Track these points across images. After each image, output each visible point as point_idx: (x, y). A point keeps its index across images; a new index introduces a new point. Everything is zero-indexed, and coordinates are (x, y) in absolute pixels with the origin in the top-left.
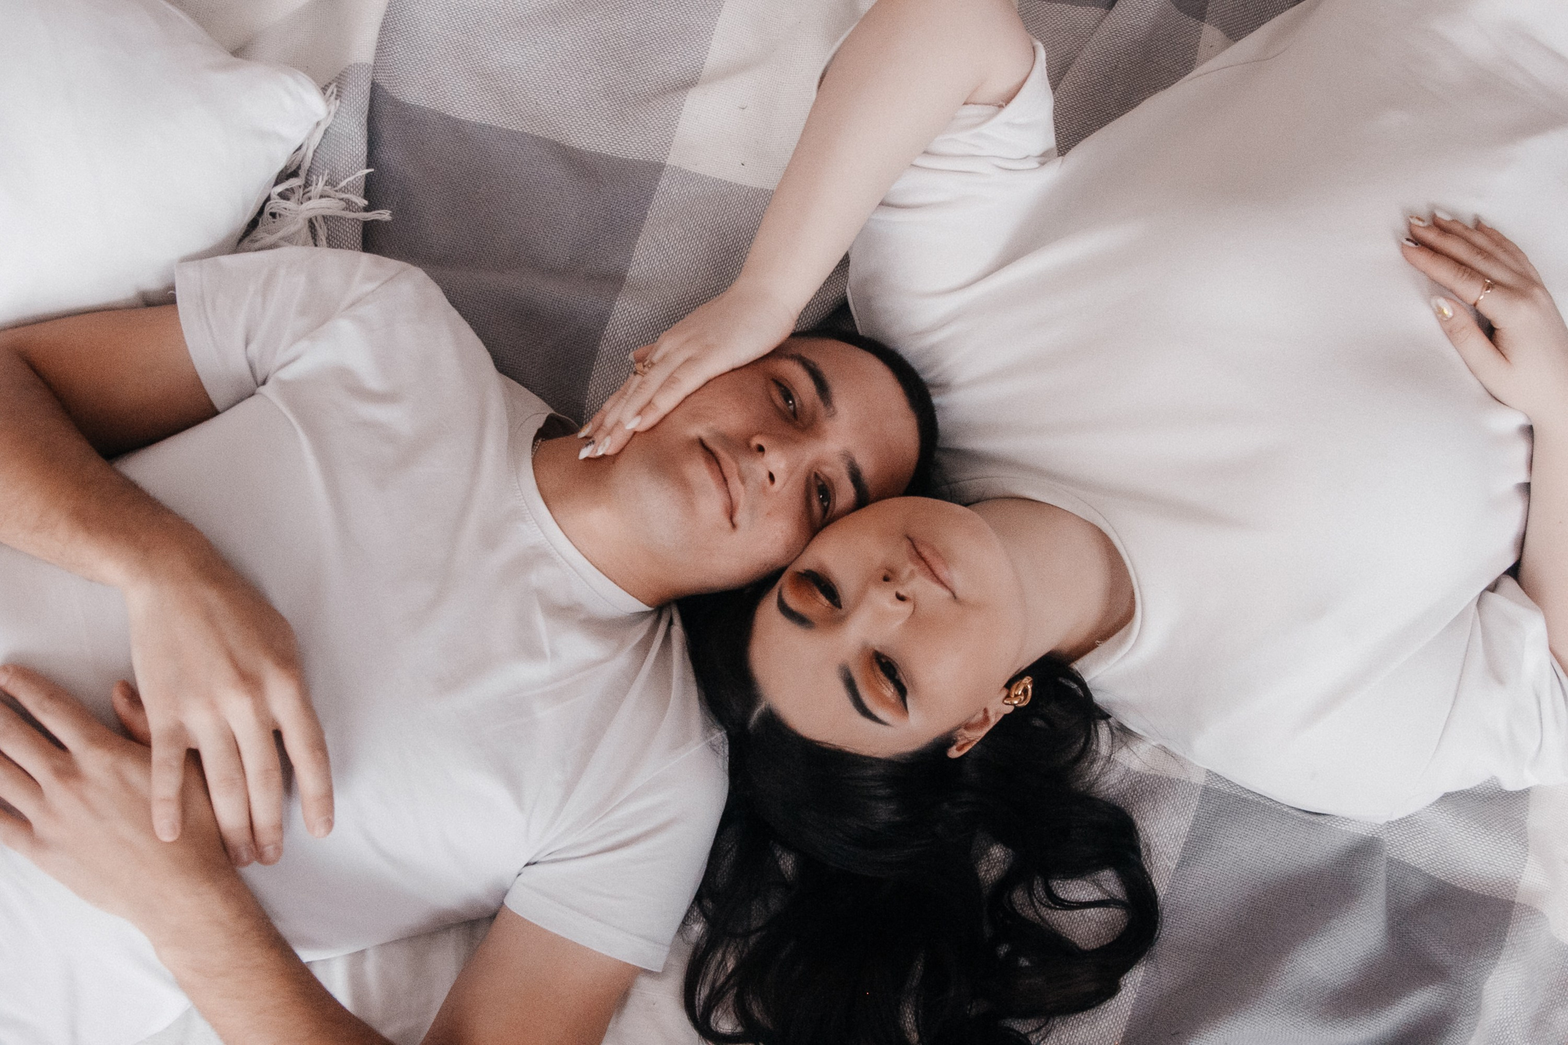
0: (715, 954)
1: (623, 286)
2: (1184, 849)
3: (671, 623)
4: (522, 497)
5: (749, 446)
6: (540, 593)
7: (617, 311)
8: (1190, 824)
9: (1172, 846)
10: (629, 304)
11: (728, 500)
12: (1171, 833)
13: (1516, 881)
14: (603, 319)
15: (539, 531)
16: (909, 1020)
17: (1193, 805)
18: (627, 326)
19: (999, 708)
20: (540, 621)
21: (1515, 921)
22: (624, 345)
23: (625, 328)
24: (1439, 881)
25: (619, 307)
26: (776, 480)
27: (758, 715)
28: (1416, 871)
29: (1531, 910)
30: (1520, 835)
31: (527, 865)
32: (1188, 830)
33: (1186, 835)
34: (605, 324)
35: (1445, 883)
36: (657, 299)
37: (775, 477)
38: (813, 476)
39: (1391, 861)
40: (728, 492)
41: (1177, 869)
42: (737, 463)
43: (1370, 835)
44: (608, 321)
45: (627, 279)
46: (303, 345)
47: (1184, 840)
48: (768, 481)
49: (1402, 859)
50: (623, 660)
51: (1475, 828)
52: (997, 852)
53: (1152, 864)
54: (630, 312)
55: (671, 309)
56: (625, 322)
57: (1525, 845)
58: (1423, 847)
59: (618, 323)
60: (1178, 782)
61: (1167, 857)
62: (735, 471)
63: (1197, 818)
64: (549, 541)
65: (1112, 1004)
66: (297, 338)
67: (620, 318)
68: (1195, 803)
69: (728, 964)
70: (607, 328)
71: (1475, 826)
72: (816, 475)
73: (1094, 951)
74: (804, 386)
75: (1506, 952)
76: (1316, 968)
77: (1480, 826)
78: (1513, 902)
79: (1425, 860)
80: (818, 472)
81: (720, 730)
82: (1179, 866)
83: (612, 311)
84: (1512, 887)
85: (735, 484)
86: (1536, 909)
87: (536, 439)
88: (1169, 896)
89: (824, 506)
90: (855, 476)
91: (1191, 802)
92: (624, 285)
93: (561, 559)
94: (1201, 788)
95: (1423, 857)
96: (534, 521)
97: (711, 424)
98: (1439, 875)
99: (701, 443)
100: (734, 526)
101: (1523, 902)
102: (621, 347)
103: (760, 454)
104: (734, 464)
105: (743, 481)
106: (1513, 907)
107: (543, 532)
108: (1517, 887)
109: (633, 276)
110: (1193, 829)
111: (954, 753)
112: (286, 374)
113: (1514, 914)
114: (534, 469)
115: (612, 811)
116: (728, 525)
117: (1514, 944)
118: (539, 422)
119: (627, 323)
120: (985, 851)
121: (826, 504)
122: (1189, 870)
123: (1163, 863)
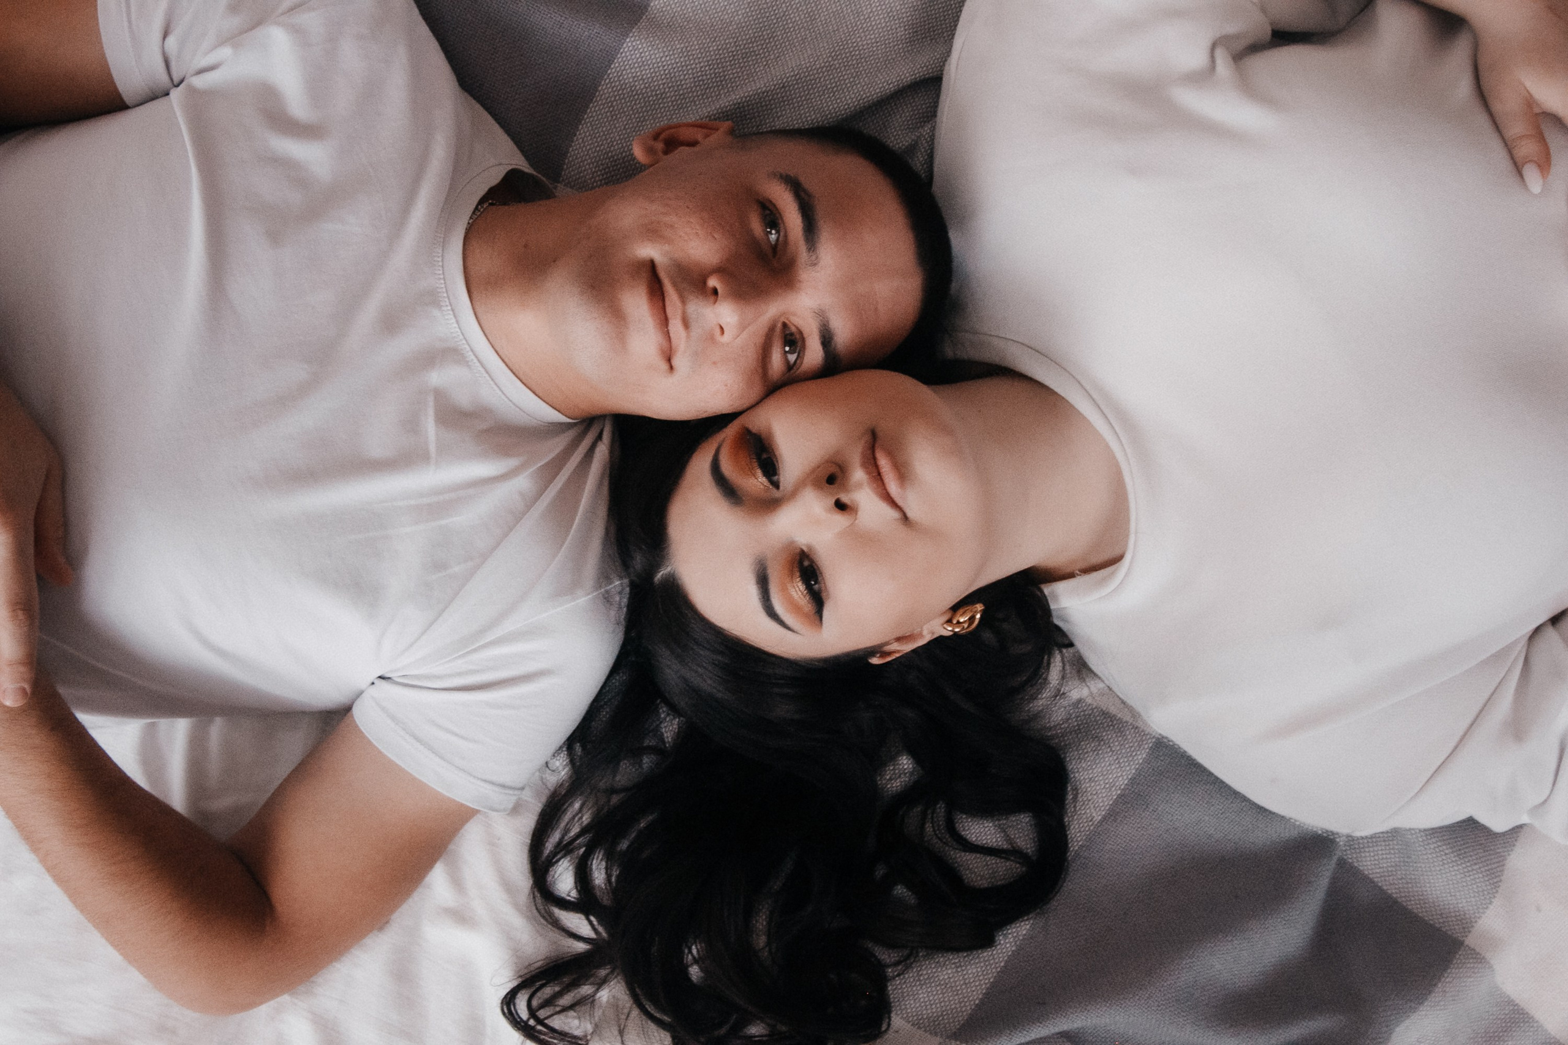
0: (571, 804)
1: (642, 18)
2: (1116, 802)
3: (599, 437)
4: (442, 277)
5: (705, 283)
6: (439, 395)
7: (626, 50)
8: (1130, 777)
9: (1104, 795)
10: (642, 44)
11: (665, 344)
12: (1106, 781)
13: (1473, 920)
14: (609, 57)
15: (454, 320)
16: (761, 922)
17: (1140, 757)
18: (636, 68)
19: (936, 628)
20: (430, 427)
21: (1456, 966)
22: (629, 90)
23: (633, 71)
24: (1390, 897)
25: (630, 44)
26: (725, 332)
27: (662, 575)
28: (1366, 880)
29: (1477, 958)
30: (1494, 874)
31: (380, 677)
32: (1126, 782)
33: (1122, 787)
34: (611, 62)
35: (1395, 902)
36: (677, 42)
37: (725, 329)
38: (779, 325)
39: (1342, 863)
40: (668, 332)
41: (1101, 822)
42: (684, 302)
43: (1325, 835)
44: (615, 59)
45: (650, 9)
46: (226, 52)
47: (1119, 792)
48: (718, 331)
49: (1356, 864)
50: (523, 483)
51: (1446, 854)
52: (905, 762)
53: (1075, 810)
54: (641, 53)
55: (691, 57)
56: (634, 64)
57: (1496, 886)
58: (1384, 856)
59: (626, 63)
60: (1131, 727)
61: (1094, 807)
62: (679, 312)
63: (1139, 772)
64: (463, 335)
65: (986, 954)
66: (222, 42)
67: (629, 58)
68: (1141, 756)
69: (584, 819)
70: (612, 66)
71: (1447, 852)
72: (785, 325)
73: (986, 889)
74: (793, 218)
75: (1435, 997)
76: (1218, 966)
77: (1452, 852)
78: (1462, 943)
79: (1382, 870)
80: (786, 321)
81: (621, 578)
82: (1104, 818)
83: (621, 48)
84: (1467, 924)
85: (676, 326)
86: (1484, 958)
87: (482, 201)
88: (1084, 849)
89: (787, 361)
90: (827, 339)
91: (1139, 753)
92: (644, 17)
93: (473, 357)
94: (1154, 740)
95: (1380, 868)
96: (449, 308)
97: (667, 247)
98: (1392, 891)
99: (652, 265)
100: (671, 368)
101: (1472, 947)
102: (625, 91)
103: (712, 298)
104: (678, 304)
105: (686, 324)
106: (1459, 949)
107: (457, 322)
108: (1473, 926)
109: (658, 7)
110: (1133, 781)
111: (875, 661)
112: (199, 82)
113: (1457, 956)
114: (464, 244)
115: (475, 650)
116: (664, 366)
117: (1445, 991)
118: (495, 177)
119: (636, 65)
120: (893, 758)
121: (792, 358)
122: (1114, 826)
123: (1088, 811)
